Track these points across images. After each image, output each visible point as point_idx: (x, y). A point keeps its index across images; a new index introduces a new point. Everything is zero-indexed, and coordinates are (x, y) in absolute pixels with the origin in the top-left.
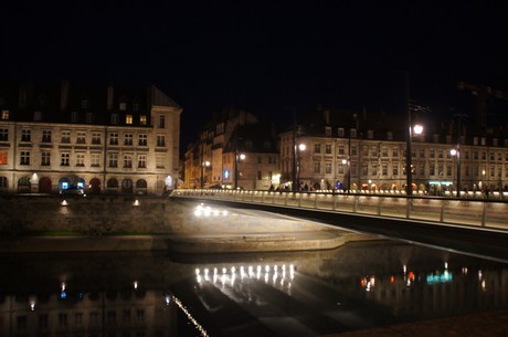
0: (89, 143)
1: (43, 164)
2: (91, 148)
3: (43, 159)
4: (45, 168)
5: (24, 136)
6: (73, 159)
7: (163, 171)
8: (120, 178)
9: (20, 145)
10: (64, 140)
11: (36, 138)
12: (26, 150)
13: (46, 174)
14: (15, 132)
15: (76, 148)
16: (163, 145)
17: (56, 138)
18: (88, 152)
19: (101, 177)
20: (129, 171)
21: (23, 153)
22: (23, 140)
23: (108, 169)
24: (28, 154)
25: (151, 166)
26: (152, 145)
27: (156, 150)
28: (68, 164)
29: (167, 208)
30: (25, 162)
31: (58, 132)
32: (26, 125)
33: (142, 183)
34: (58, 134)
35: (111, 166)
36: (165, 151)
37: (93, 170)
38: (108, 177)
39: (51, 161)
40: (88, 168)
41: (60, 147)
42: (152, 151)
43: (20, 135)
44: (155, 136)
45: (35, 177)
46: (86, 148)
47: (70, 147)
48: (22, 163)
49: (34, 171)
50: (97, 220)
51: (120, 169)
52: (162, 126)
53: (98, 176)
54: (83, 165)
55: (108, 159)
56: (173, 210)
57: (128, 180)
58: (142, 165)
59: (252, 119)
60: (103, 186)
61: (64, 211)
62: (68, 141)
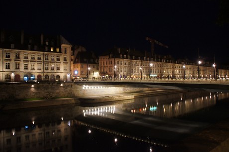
0: (36, 59)
1: (16, 69)
2: (37, 62)
3: (16, 66)
4: (17, 70)
5: (7, 55)
6: (30, 66)
7: (66, 72)
8: (50, 75)
9: (5, 60)
10: (26, 58)
11: (13, 56)
12: (8, 62)
13: (18, 73)
14: (3, 54)
15: (31, 61)
16: (66, 61)
17: (22, 57)
18: (36, 63)
19: (42, 74)
20: (53, 71)
21: (7, 64)
22: (7, 57)
23: (45, 71)
24: (9, 64)
25: (62, 70)
26: (62, 60)
27: (63, 63)
28: (27, 69)
29: (73, 86)
30: (8, 67)
31: (23, 54)
32: (8, 51)
33: (58, 77)
34: (23, 55)
35: (46, 69)
36: (67, 63)
37: (38, 71)
38: (45, 74)
39: (20, 67)
40: (36, 70)
41: (24, 61)
42: (62, 63)
43: (5, 55)
44: (63, 57)
45: (13, 75)
46: (35, 61)
47: (28, 61)
48: (7, 68)
49: (12, 72)
50: (46, 92)
51: (49, 71)
52: (66, 53)
53: (40, 74)
54: (34, 69)
55: (45, 66)
56: (75, 87)
57: (53, 76)
58: (58, 69)
59: (84, 50)
60: (43, 78)
61: (33, 89)
62: (27, 58)
